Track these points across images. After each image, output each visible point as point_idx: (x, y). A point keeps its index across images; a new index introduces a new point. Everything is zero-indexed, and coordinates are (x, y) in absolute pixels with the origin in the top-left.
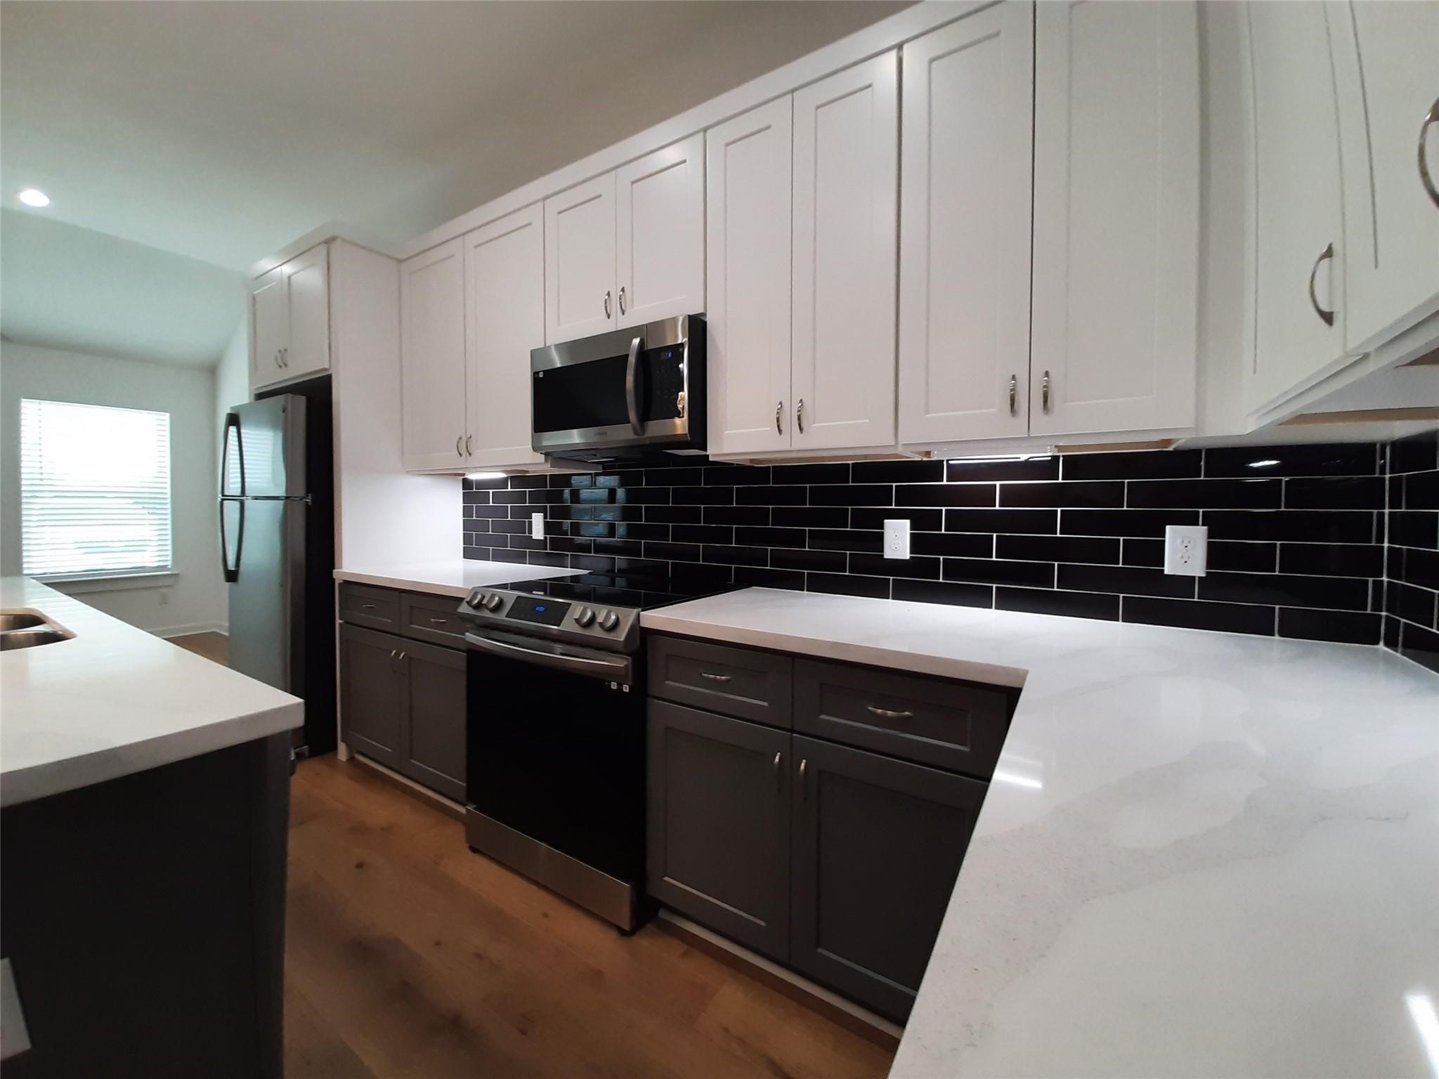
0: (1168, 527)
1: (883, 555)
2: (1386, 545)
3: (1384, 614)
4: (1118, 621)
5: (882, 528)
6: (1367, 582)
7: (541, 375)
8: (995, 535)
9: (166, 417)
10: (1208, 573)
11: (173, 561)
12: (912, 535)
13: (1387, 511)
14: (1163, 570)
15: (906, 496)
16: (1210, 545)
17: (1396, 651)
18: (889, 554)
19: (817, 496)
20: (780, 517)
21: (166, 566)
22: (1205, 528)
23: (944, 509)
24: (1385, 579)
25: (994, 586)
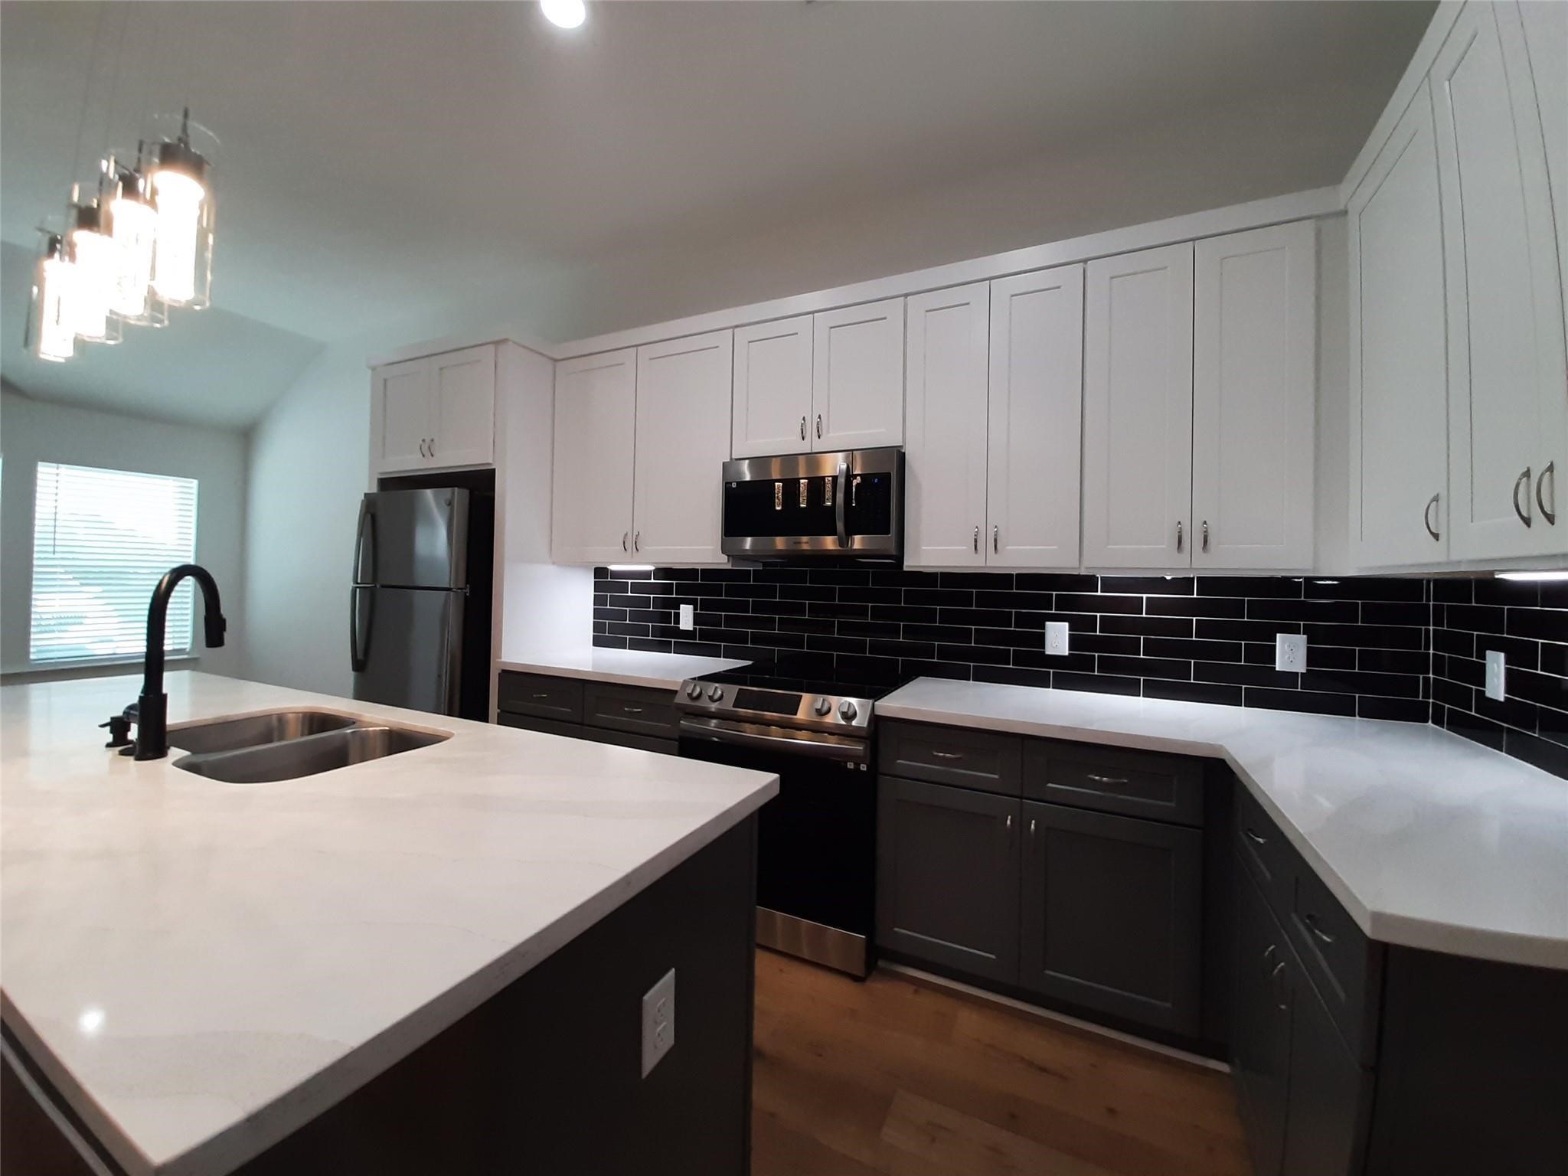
0: (1278, 635)
1: (1044, 652)
2: (1431, 651)
3: (1431, 700)
4: (1241, 706)
5: (1044, 628)
6: (1419, 677)
7: (734, 485)
8: (1142, 637)
9: (194, 484)
10: (1307, 670)
11: (193, 644)
12: (1070, 635)
13: (1431, 628)
14: (1275, 668)
15: (1064, 603)
16: (1309, 650)
17: (1443, 727)
18: (1050, 651)
19: (982, 600)
20: (946, 616)
21: (185, 649)
22: (1305, 636)
23: (1098, 614)
24: (1431, 675)
25: (1142, 678)
